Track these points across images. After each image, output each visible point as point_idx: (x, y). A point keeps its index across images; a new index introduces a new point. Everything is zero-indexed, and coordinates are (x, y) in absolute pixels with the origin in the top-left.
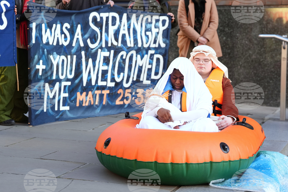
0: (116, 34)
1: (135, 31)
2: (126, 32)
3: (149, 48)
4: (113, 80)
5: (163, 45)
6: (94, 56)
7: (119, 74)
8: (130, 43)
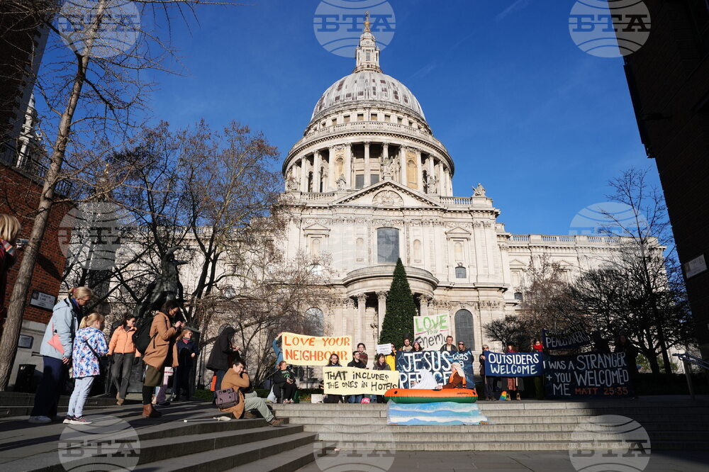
0: (596, 363)
1: (608, 361)
2: (602, 362)
3: (617, 367)
4: (598, 383)
5: (625, 365)
6: (583, 373)
7: (602, 381)
8: (605, 366)
